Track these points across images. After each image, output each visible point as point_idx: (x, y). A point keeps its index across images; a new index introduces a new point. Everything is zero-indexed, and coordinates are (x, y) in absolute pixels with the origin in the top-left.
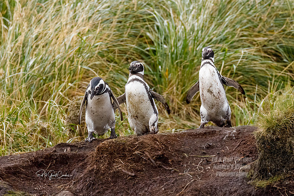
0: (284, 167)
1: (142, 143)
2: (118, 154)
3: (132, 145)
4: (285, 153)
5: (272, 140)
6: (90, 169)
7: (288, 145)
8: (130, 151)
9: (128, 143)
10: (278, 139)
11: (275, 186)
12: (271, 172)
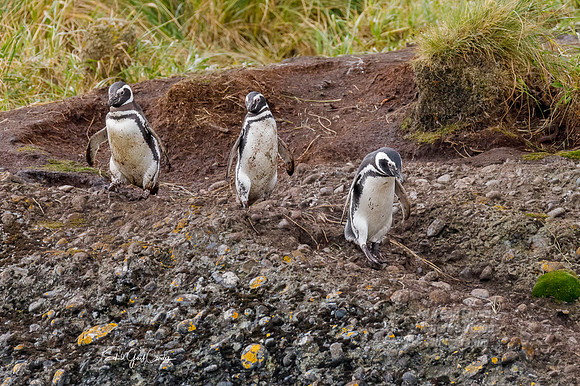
0: (459, 112)
1: (234, 83)
2: (200, 100)
3: (221, 86)
4: (460, 90)
5: (440, 73)
6: (160, 124)
7: (464, 78)
8: (217, 95)
9: (214, 84)
10: (449, 71)
11: (447, 141)
12: (439, 119)
